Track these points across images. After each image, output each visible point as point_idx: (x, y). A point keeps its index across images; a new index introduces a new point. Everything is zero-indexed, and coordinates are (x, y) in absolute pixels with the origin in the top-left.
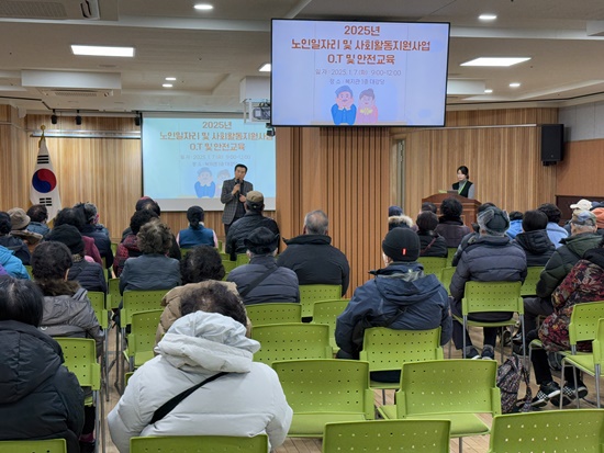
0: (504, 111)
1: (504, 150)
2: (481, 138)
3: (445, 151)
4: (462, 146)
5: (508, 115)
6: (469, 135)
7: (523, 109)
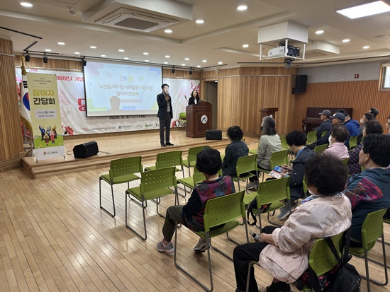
0: (277, 68)
1: (277, 87)
2: (266, 80)
3: (249, 87)
4: (257, 84)
5: (279, 70)
6: (261, 79)
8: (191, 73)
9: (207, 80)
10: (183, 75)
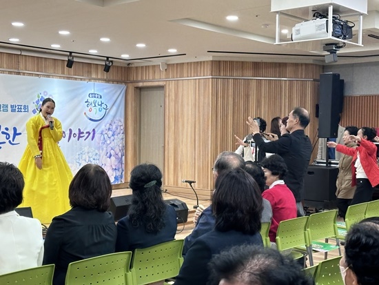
7: (302, 64)
8: (107, 69)
9: (141, 84)
10: (89, 73)
